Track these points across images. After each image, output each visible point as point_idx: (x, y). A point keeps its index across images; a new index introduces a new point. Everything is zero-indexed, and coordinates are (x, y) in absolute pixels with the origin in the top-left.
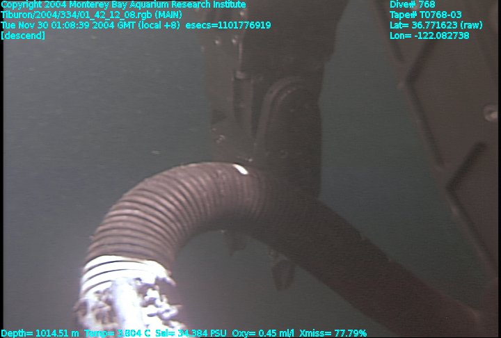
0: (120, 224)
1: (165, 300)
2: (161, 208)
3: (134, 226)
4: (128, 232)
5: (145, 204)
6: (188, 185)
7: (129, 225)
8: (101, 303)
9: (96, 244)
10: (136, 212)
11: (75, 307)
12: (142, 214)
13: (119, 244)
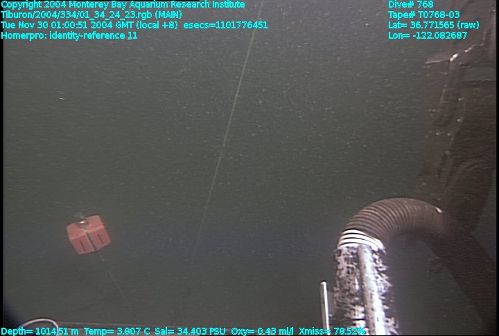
0: (367, 217)
1: (381, 262)
2: (390, 215)
3: (374, 220)
4: (369, 222)
5: (382, 210)
6: (407, 208)
7: (371, 218)
8: (348, 253)
9: (352, 223)
10: (377, 213)
11: (335, 251)
12: (379, 215)
13: (364, 226)
